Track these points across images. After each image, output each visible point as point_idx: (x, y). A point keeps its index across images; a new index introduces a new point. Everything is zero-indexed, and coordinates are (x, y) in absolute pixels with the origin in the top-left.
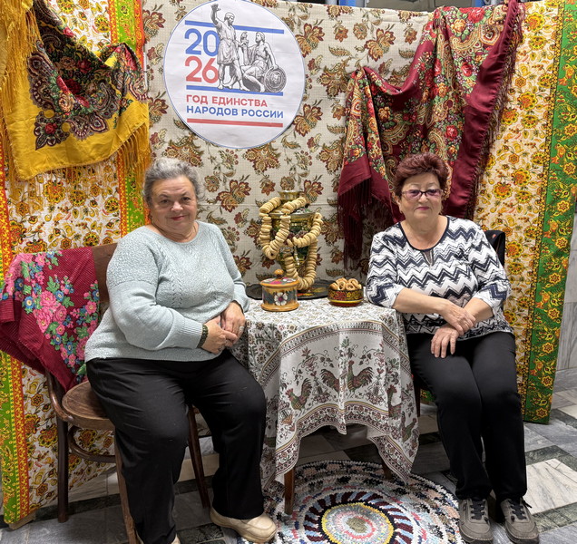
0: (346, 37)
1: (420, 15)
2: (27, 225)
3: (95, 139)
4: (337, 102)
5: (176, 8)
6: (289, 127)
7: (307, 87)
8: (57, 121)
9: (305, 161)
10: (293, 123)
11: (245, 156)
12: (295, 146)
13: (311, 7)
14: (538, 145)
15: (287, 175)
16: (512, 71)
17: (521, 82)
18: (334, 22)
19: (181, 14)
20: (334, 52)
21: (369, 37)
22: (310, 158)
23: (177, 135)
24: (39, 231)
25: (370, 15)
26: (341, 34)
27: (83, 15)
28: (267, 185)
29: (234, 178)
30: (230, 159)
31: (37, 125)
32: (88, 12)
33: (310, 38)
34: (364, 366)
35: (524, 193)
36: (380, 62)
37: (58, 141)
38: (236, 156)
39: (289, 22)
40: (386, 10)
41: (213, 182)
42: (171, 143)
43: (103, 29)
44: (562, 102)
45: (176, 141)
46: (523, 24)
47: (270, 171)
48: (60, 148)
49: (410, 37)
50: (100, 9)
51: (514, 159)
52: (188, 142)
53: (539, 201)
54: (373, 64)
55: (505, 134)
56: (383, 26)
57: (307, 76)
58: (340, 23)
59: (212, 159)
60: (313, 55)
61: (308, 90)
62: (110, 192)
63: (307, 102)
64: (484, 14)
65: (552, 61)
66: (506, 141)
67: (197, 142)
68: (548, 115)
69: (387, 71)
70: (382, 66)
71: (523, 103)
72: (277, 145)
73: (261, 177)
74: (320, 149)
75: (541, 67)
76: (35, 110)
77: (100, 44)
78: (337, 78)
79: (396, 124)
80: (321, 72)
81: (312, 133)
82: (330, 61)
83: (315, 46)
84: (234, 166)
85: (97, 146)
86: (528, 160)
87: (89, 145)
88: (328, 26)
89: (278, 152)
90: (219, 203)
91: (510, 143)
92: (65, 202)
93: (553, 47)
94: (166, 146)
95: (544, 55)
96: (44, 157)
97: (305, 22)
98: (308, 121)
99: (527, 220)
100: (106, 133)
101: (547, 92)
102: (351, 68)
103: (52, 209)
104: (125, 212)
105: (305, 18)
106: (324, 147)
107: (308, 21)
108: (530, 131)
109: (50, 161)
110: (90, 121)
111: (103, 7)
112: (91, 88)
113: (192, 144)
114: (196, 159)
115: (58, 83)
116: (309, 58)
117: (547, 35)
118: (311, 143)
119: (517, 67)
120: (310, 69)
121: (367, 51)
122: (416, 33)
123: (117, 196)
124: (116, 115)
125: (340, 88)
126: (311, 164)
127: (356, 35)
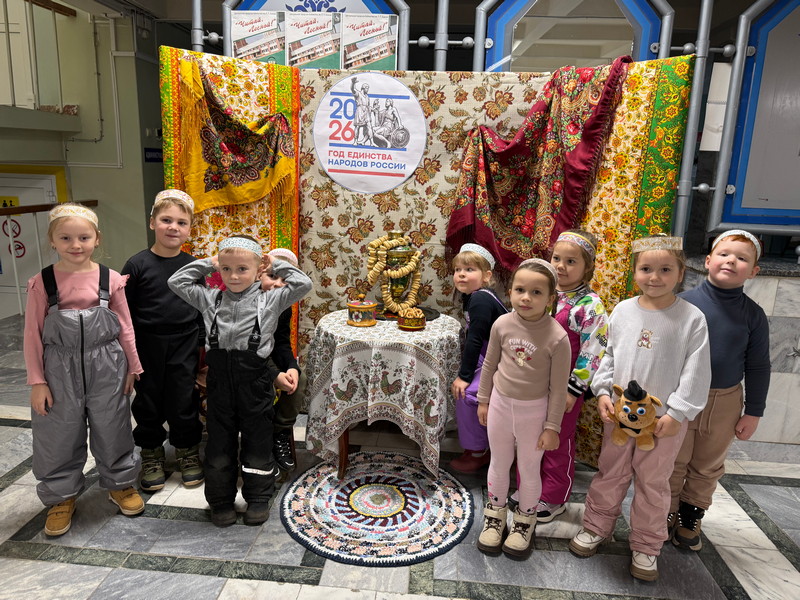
0: (465, 99)
1: (541, 76)
2: (196, 243)
3: (250, 185)
4: (456, 156)
5: (324, 82)
6: (411, 177)
7: (428, 143)
8: (220, 173)
9: (422, 206)
10: (414, 173)
11: (371, 200)
12: (414, 193)
13: (435, 74)
14: (627, 205)
15: (405, 217)
16: (610, 131)
17: (617, 143)
18: (456, 87)
19: (328, 87)
20: (453, 113)
21: (488, 98)
22: (427, 203)
23: (320, 182)
24: (204, 248)
25: (490, 79)
26: (461, 97)
27: (247, 95)
28: (388, 224)
29: (362, 217)
30: (360, 202)
31: (206, 175)
32: (252, 93)
33: (432, 102)
34: (397, 378)
35: (612, 251)
36: (497, 121)
37: (221, 187)
38: (365, 200)
39: (415, 89)
40: (506, 73)
41: (344, 219)
42: (316, 187)
43: (264, 104)
44: (651, 164)
45: (319, 186)
46: (624, 84)
47: (391, 213)
48: (222, 192)
49: (530, 96)
50: (261, 89)
51: (606, 217)
52: (329, 187)
53: (624, 261)
54: (489, 122)
55: (601, 192)
56: (502, 88)
57: (428, 134)
58: (461, 87)
59: (346, 201)
60: (435, 116)
61: (429, 146)
62: (263, 223)
63: (428, 156)
64: (593, 74)
65: (644, 123)
66: (601, 199)
67: (335, 187)
68: (638, 176)
69: (505, 129)
70: (500, 124)
71: (618, 162)
72: (399, 191)
73: (383, 217)
74: (437, 196)
75: (635, 128)
76: (205, 166)
77: (260, 115)
78: (455, 136)
79: (504, 177)
80: (441, 130)
81: (431, 183)
82: (450, 121)
83: (436, 109)
84: (363, 208)
85: (251, 191)
86: (618, 219)
87: (244, 190)
88: (450, 91)
89: (399, 197)
90: (349, 236)
91: (604, 202)
92: (226, 229)
93: (647, 108)
94: (312, 189)
95: (639, 116)
96: (211, 198)
97: (429, 88)
98: (427, 172)
99: (613, 278)
100: (258, 181)
101: (639, 153)
102: (469, 126)
103: (215, 233)
104: (275, 238)
105: (429, 84)
106: (440, 194)
107: (432, 88)
108: (622, 190)
109: (215, 200)
110: (245, 172)
111: (265, 88)
112: (249, 149)
113: (331, 188)
114: (332, 201)
115: (221, 147)
116: (430, 119)
117: (643, 96)
118: (429, 191)
119: (615, 127)
120: (431, 128)
121: (484, 111)
122: (536, 93)
123: (269, 226)
124: (267, 167)
125: (458, 144)
126: (427, 209)
127: (475, 97)
